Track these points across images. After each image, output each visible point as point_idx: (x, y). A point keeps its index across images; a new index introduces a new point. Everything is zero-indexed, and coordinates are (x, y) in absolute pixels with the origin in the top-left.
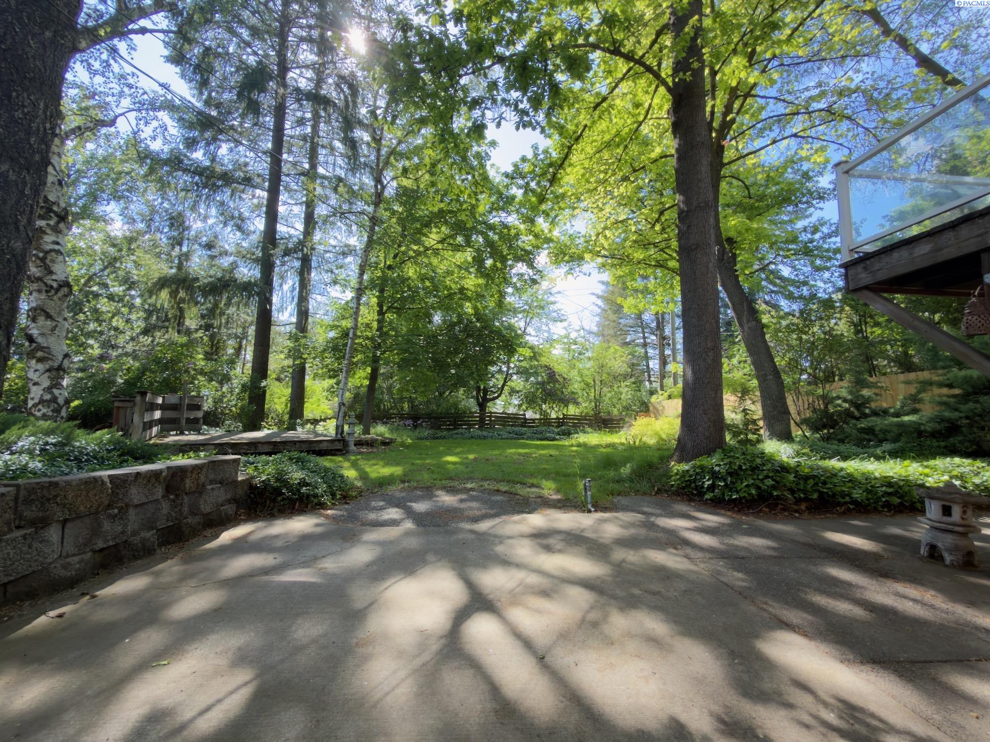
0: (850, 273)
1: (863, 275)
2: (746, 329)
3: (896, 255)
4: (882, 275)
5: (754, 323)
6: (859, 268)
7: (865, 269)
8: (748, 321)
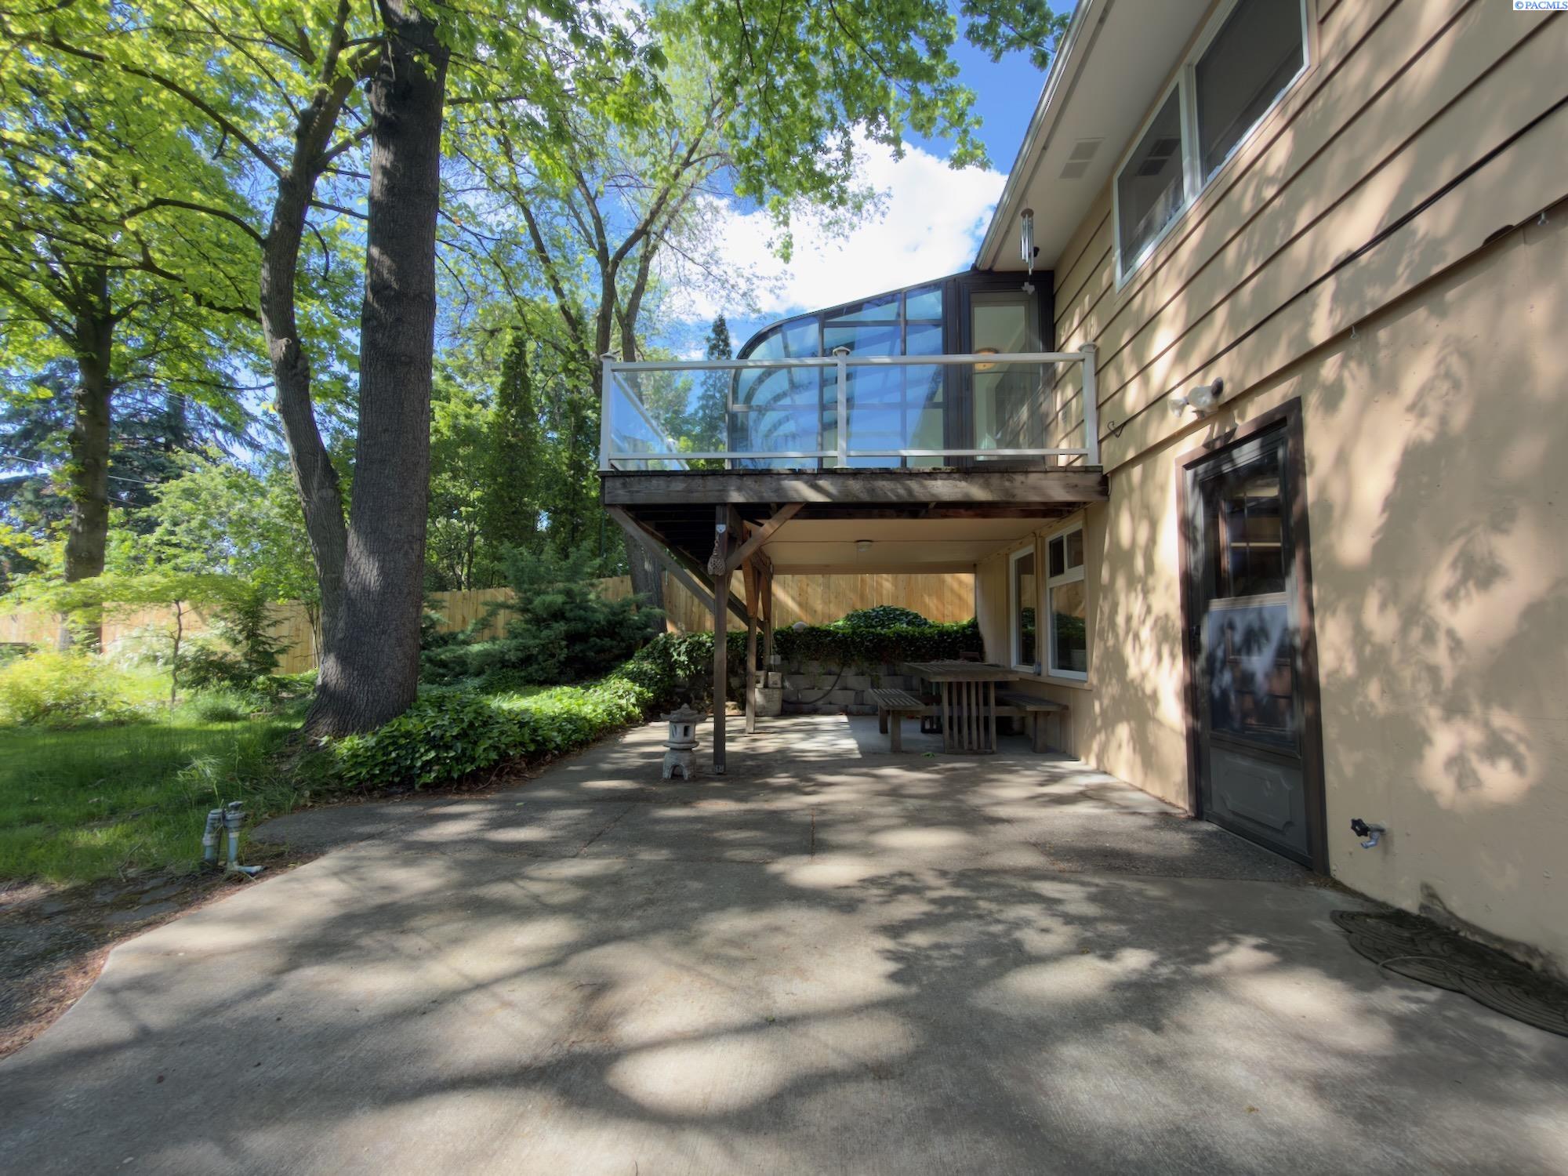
0: (607, 484)
1: (621, 492)
2: (315, 498)
3: (655, 482)
4: (640, 499)
5: (331, 492)
6: (618, 483)
7: (624, 485)
8: (321, 487)
